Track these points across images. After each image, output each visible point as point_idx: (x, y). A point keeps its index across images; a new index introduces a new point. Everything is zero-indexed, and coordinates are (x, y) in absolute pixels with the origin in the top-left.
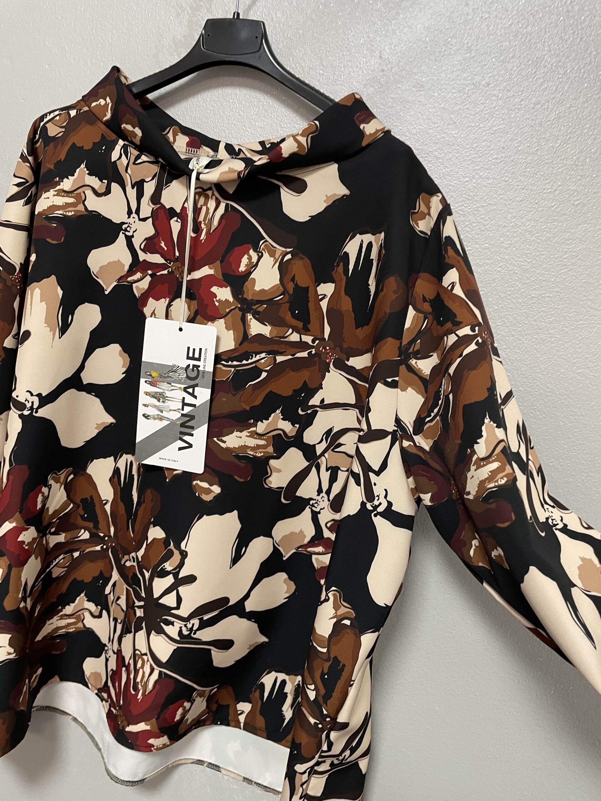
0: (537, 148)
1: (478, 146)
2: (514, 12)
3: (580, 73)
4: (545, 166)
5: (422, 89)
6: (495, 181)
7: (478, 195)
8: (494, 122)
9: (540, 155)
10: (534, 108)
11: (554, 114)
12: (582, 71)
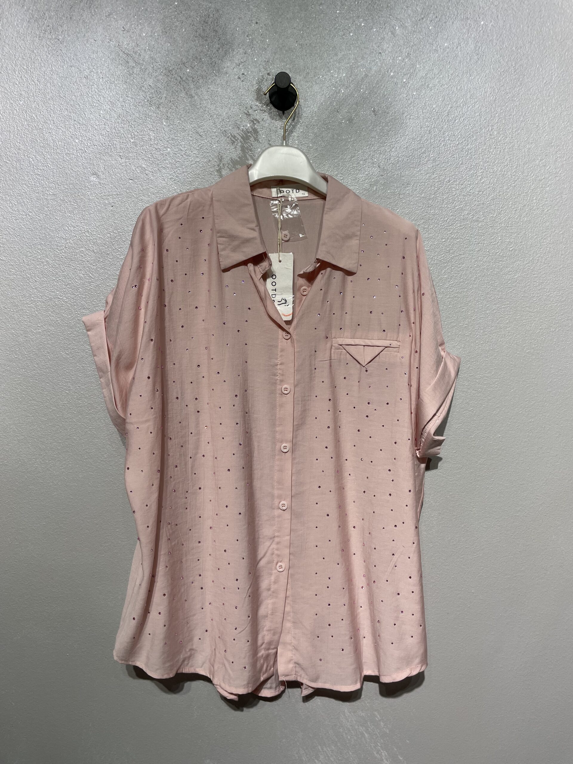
0: (483, 218)
1: (448, 219)
2: (459, 136)
3: (502, 171)
4: (489, 229)
5: (409, 186)
6: (461, 240)
7: (452, 249)
8: (455, 204)
9: (486, 222)
10: (478, 194)
11: (490, 197)
12: (503, 170)
